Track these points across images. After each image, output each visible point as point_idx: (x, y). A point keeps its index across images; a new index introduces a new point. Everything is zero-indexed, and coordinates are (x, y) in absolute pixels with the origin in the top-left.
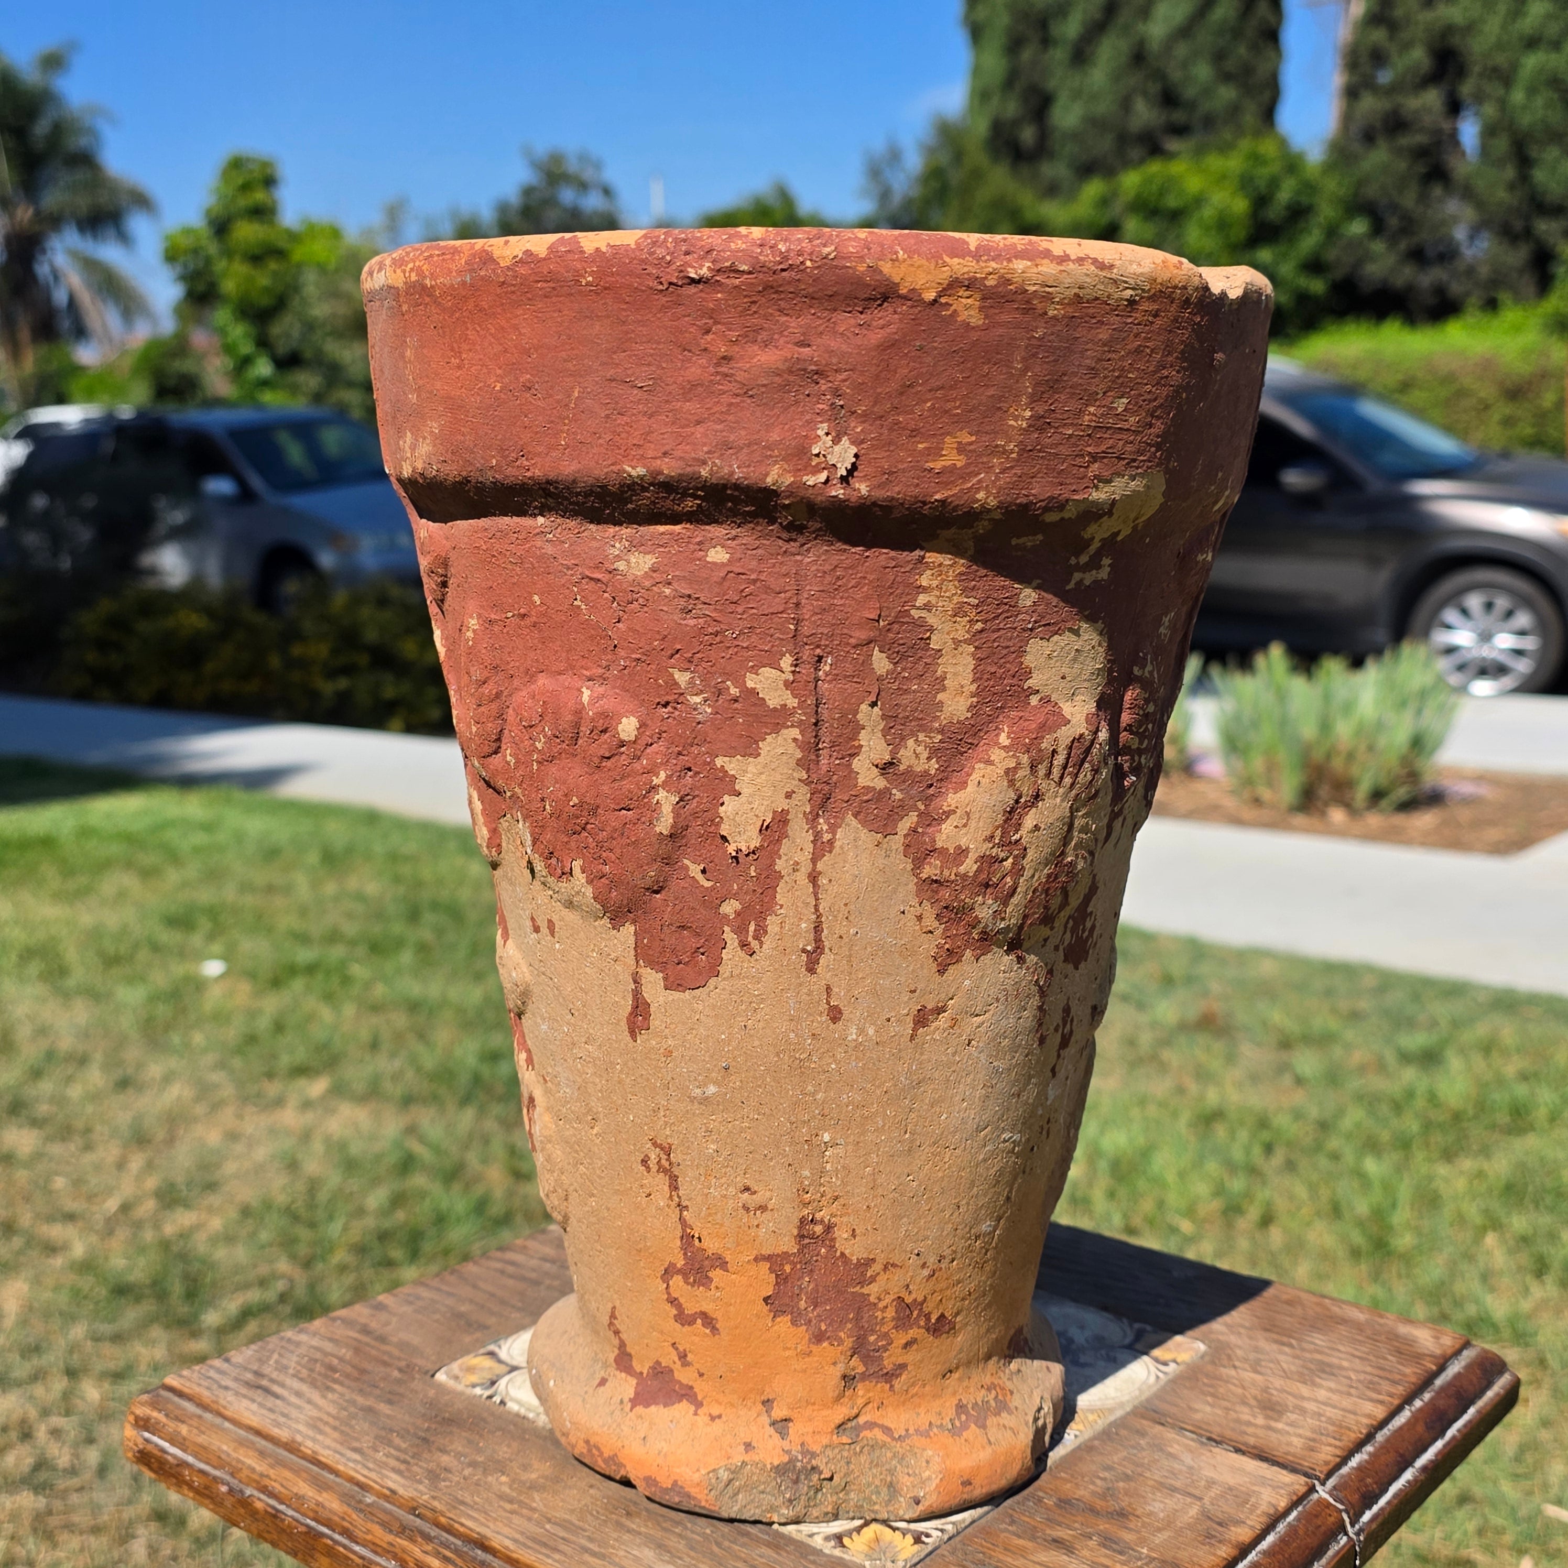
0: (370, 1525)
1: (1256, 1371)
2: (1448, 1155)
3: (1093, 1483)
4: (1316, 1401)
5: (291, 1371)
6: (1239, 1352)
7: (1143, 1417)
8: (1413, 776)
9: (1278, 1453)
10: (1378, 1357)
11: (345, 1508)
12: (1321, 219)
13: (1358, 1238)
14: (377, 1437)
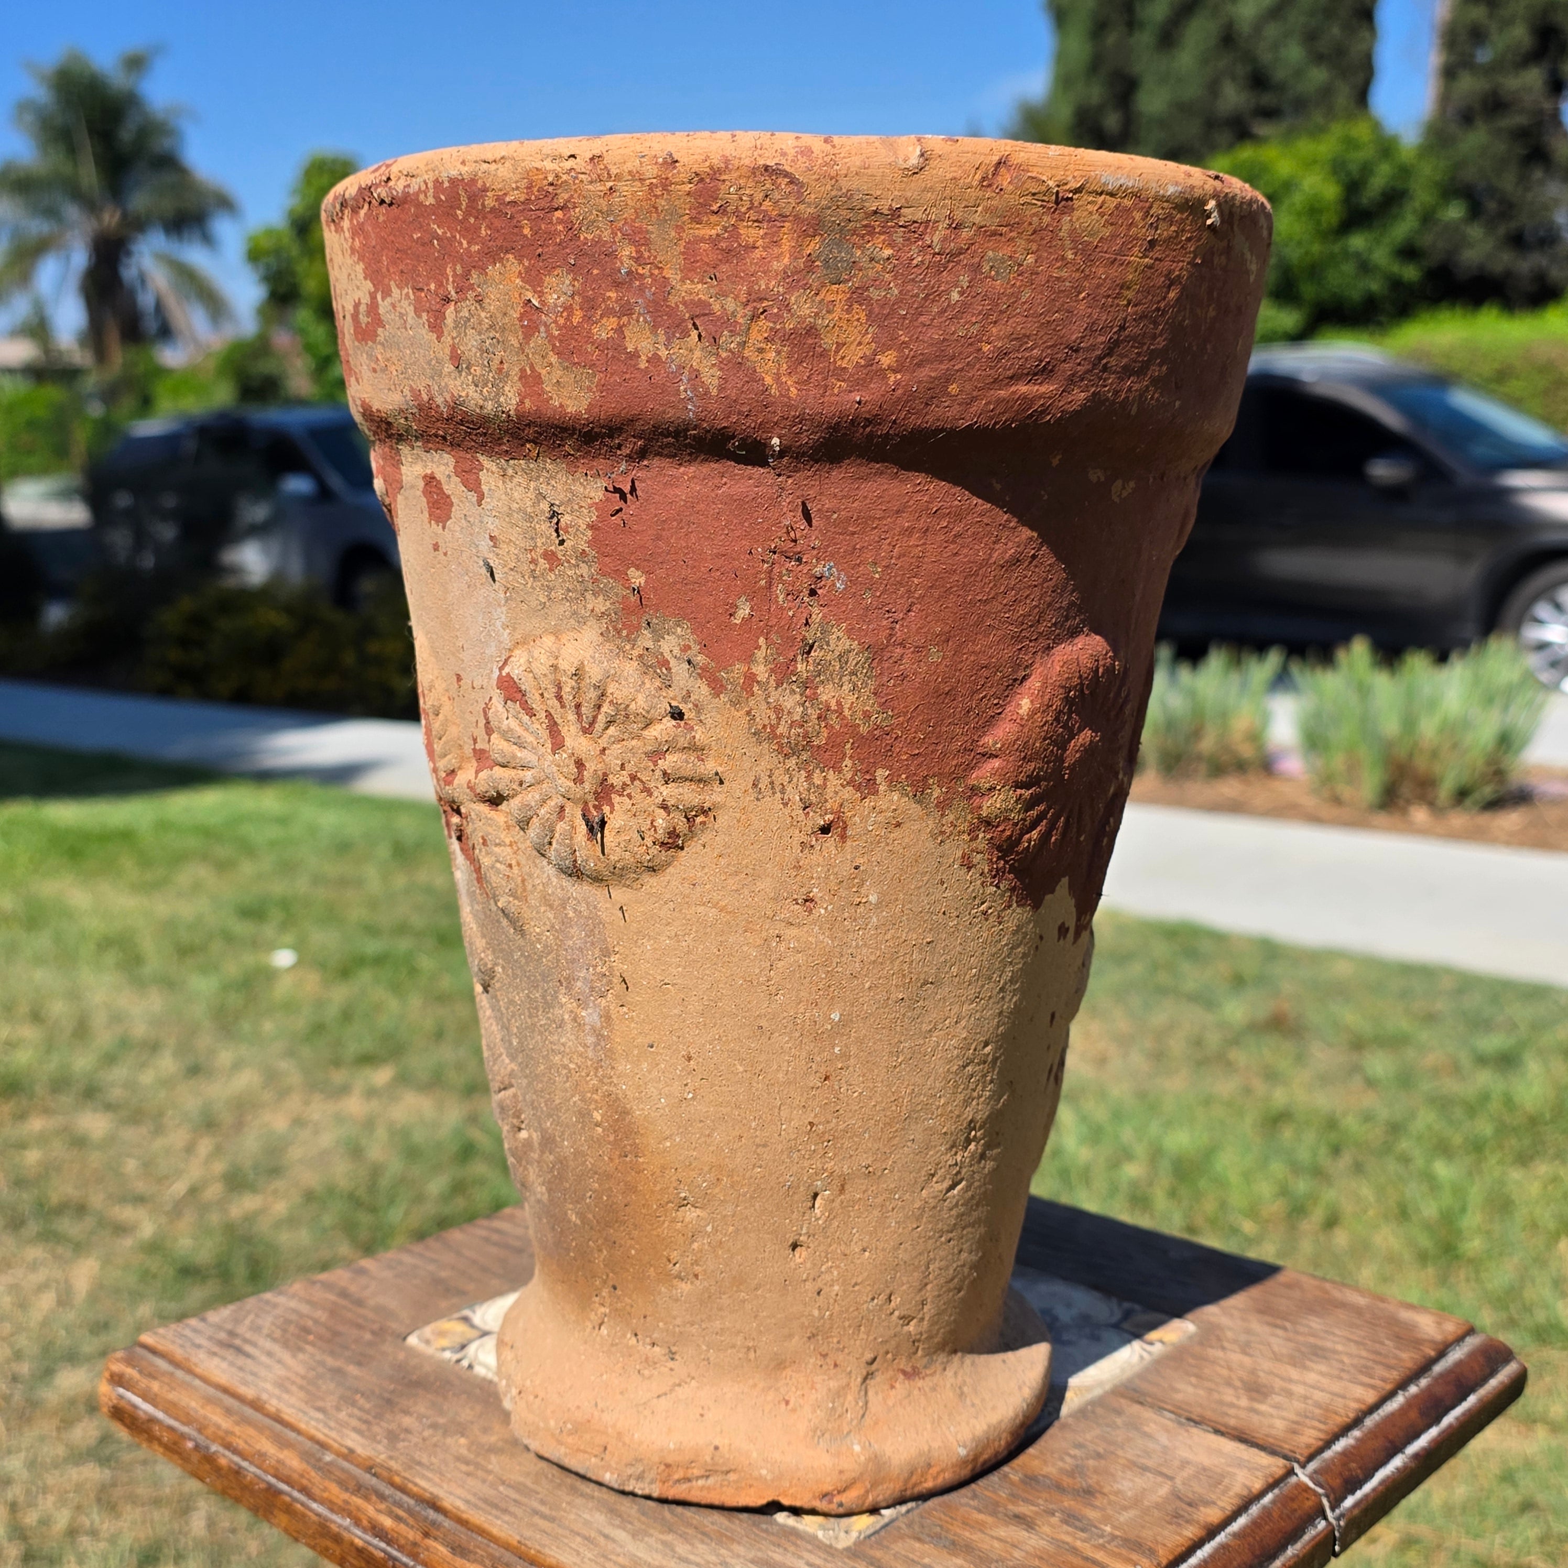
0: (327, 1483)
1: (1244, 1352)
2: (1523, 1159)
3: (1062, 1459)
4: (1304, 1384)
5: (265, 1331)
6: (1229, 1334)
7: (1123, 1396)
8: (1499, 774)
9: (1259, 1436)
10: (1374, 1341)
11: (304, 1466)
12: (1417, 204)
13: (1425, 1242)
14: (342, 1398)
